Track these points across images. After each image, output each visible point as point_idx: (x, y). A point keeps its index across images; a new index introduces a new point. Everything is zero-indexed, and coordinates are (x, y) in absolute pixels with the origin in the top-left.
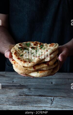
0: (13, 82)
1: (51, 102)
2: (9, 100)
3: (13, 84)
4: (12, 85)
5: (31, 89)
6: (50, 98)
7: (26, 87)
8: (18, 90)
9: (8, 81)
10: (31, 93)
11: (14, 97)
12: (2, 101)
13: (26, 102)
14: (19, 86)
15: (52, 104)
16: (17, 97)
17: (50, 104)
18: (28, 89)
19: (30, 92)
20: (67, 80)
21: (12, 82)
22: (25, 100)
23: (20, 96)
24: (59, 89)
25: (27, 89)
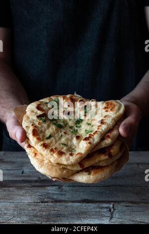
0: (23, 173)
1: (109, 214)
2: (20, 213)
3: (24, 178)
4: (21, 179)
5: (64, 188)
6: (105, 205)
7: (53, 184)
8: (35, 190)
9: (12, 172)
10: (64, 196)
11: (30, 205)
12: (5, 214)
13: (57, 217)
14: (36, 181)
15: (112, 218)
16: (36, 205)
17: (109, 218)
18: (57, 187)
19: (62, 195)
20: (136, 165)
21: (21, 174)
22: (54, 210)
23: (42, 202)
24: (121, 186)
25: (54, 188)
